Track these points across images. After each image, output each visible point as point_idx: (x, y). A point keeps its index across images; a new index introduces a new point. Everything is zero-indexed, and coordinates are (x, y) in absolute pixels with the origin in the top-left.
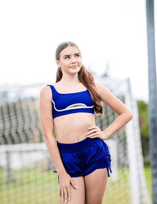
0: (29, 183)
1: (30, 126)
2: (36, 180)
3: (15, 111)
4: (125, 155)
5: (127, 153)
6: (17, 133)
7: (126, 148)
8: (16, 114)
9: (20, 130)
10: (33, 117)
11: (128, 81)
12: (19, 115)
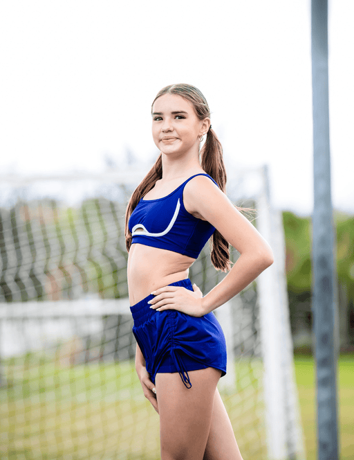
0: (42, 390)
1: (46, 266)
2: (57, 386)
3: (15, 232)
4: (255, 333)
5: (259, 330)
6: (17, 280)
7: (258, 318)
8: (16, 241)
9: (24, 275)
10: (55, 246)
11: (265, 170)
12: (24, 242)
